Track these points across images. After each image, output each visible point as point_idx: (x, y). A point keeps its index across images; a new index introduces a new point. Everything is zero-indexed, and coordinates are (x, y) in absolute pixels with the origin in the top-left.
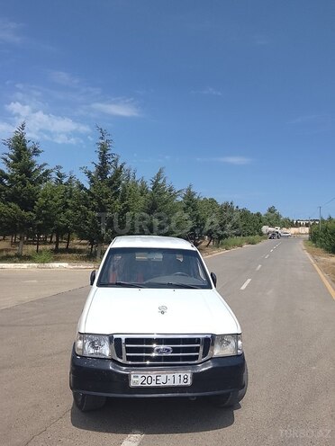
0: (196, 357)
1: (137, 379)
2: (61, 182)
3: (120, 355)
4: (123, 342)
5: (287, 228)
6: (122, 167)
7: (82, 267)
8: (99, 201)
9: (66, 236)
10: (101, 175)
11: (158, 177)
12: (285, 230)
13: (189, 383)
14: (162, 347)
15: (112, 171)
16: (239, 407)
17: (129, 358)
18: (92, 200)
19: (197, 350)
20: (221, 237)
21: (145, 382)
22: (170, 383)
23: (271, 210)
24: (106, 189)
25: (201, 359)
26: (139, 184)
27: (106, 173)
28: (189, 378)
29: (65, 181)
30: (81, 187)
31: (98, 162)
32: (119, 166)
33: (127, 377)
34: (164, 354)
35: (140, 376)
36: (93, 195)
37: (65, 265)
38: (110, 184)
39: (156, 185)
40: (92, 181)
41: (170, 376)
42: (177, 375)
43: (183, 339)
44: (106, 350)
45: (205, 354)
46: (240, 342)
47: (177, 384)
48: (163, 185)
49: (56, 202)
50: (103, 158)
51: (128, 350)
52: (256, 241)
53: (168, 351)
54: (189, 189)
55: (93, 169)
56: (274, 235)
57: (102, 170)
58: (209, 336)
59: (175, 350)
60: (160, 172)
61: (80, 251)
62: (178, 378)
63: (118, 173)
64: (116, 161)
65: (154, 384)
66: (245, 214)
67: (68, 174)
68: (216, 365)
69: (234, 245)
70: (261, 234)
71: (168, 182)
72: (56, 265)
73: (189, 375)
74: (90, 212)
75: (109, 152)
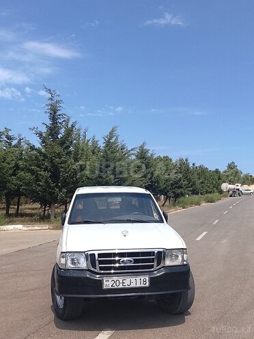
0: (152, 267)
1: (108, 283)
2: (10, 144)
3: (94, 266)
4: (97, 256)
5: (249, 185)
6: (73, 126)
7: (36, 228)
8: (52, 161)
9: (16, 200)
10: (52, 136)
11: (111, 135)
12: (246, 187)
13: (147, 285)
14: (125, 259)
15: (62, 131)
16: (189, 314)
17: (101, 268)
18: (44, 160)
19: (153, 260)
20: (177, 196)
21: (115, 285)
22: (133, 285)
23: (231, 166)
24: (58, 149)
25: (156, 267)
26: (90, 143)
27: (57, 133)
28: (147, 281)
29: (14, 143)
30: (33, 148)
31: (49, 122)
32: (70, 126)
33: (101, 282)
34: (128, 264)
35: (110, 280)
36: (45, 156)
37: (20, 227)
38: (62, 143)
39: (108, 144)
40: (43, 142)
41: (133, 280)
42: (138, 279)
43: (141, 252)
44: (83, 264)
45: (159, 264)
46: (185, 255)
47: (138, 285)
48: (115, 142)
49: (8, 164)
50: (54, 118)
51: (100, 262)
52: (214, 198)
53: (131, 261)
54: (142, 147)
55: (44, 130)
56: (235, 193)
57: (53, 131)
58: (162, 250)
59: (136, 261)
60: (113, 131)
61: (31, 215)
62: (139, 281)
63: (69, 132)
64: (67, 121)
65: (121, 286)
66: (202, 171)
67: (16, 136)
68: (167, 272)
69: (191, 204)
70: (221, 192)
71: (120, 140)
72: (11, 227)
73: (147, 279)
74: (42, 173)
75: (59, 113)
